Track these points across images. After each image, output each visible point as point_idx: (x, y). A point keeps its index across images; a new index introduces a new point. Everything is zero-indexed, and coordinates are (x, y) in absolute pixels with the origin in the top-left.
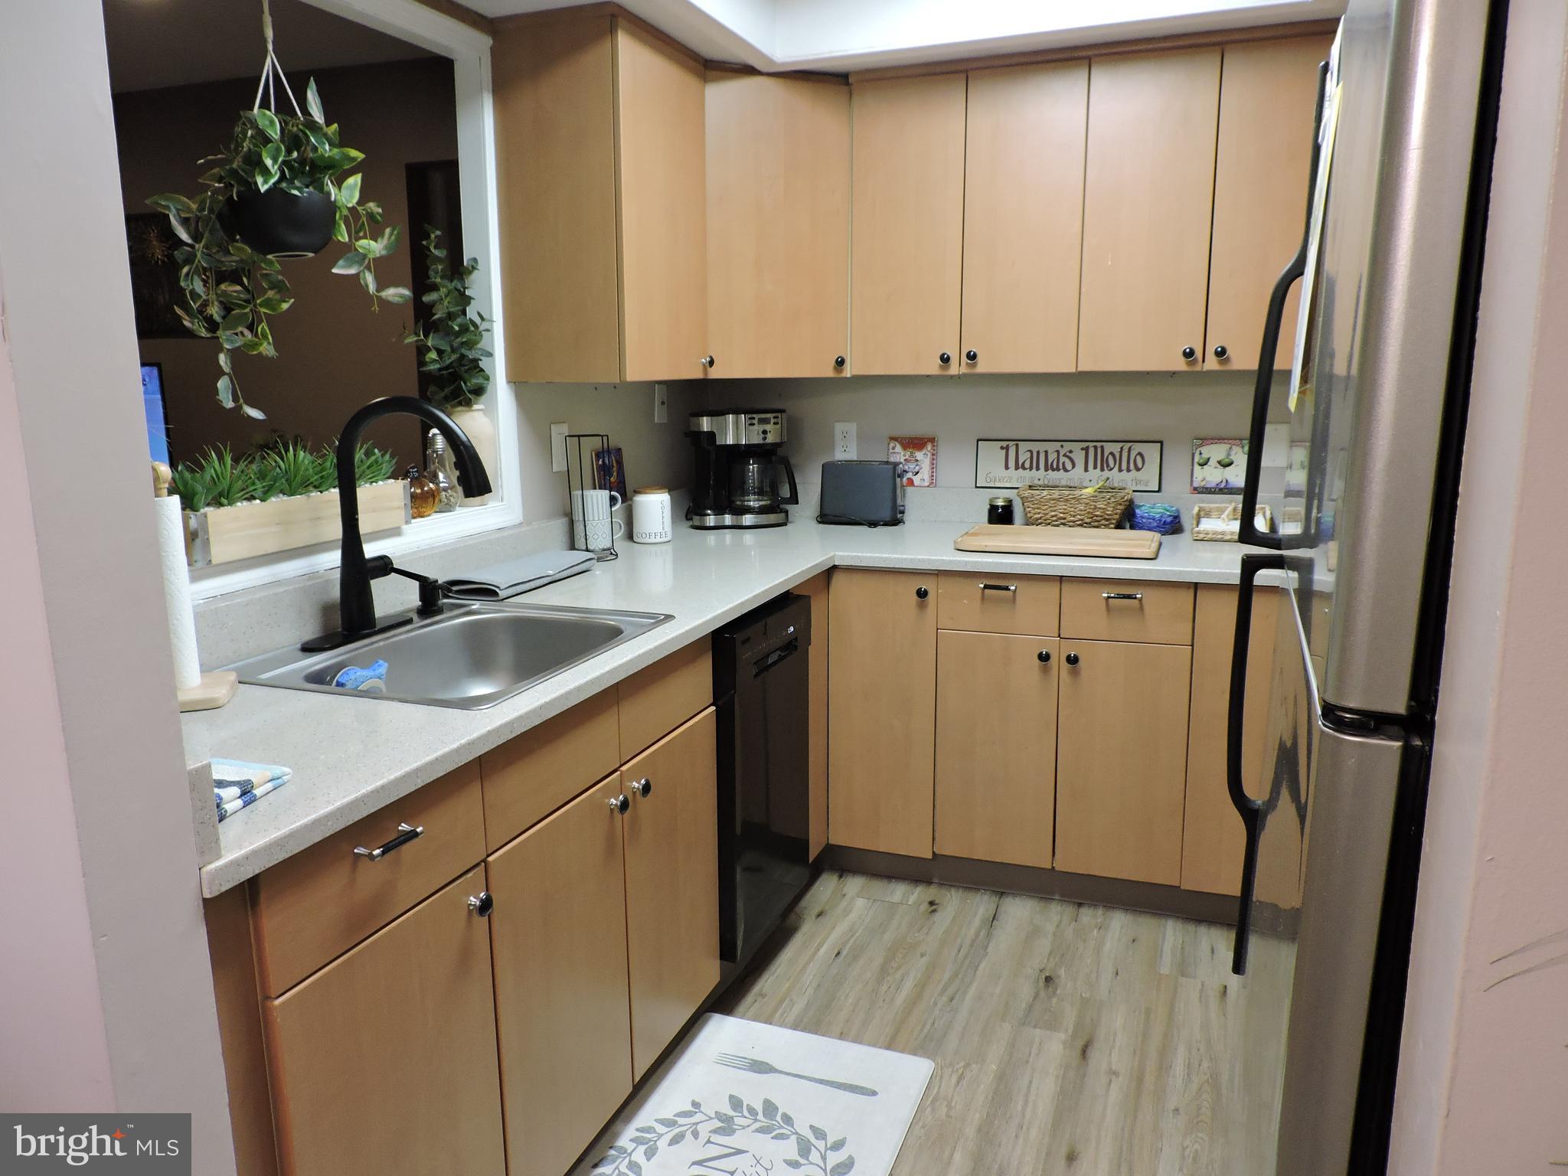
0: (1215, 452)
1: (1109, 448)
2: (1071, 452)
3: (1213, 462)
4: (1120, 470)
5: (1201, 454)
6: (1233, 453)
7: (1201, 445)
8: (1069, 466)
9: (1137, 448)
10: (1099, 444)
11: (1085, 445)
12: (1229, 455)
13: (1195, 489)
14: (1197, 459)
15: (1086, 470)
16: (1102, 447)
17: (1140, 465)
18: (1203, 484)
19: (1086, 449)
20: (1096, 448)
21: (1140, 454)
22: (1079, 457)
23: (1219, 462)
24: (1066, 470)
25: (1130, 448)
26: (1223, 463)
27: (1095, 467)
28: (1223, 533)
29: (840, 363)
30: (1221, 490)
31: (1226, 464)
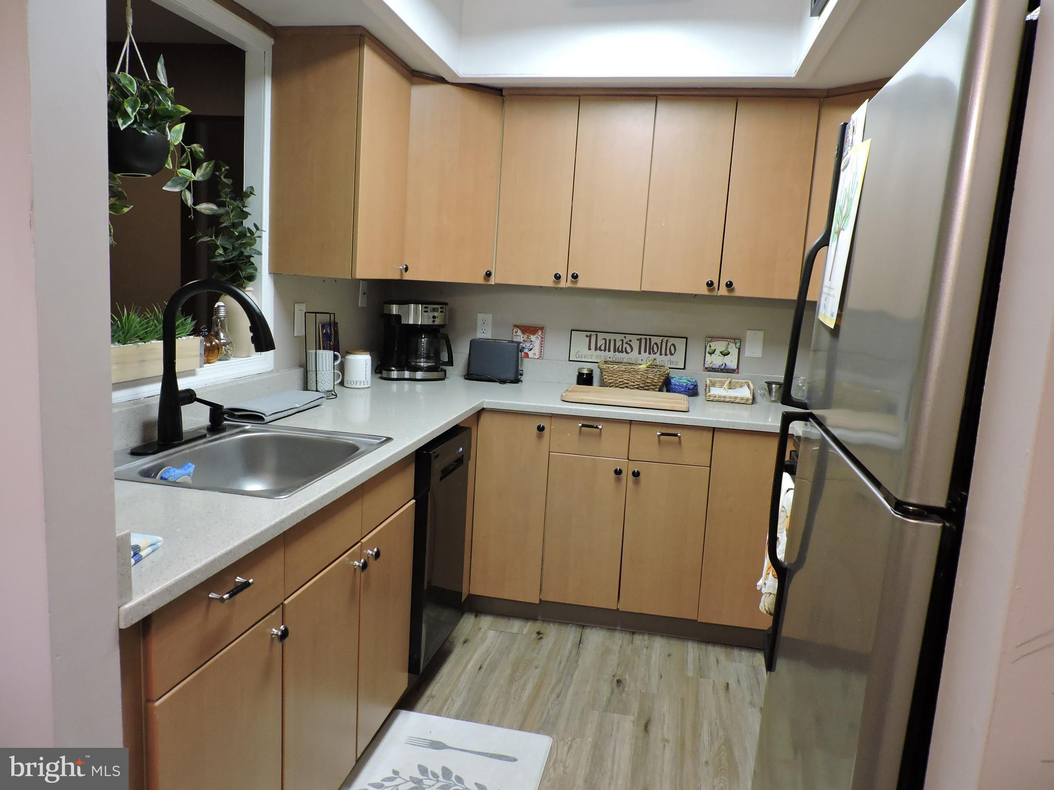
0: (719, 346)
1: (654, 340)
2: (630, 341)
3: (717, 352)
4: (661, 354)
5: (710, 347)
6: (730, 347)
7: (711, 341)
8: (629, 350)
9: (671, 341)
10: (648, 337)
11: (639, 337)
12: (727, 348)
13: (706, 368)
14: (707, 350)
15: (640, 353)
16: (650, 339)
17: (673, 351)
18: (711, 365)
19: (640, 340)
20: (646, 339)
21: (673, 345)
22: (635, 345)
23: (721, 353)
24: (627, 353)
25: (667, 341)
26: (723, 353)
27: (645, 352)
28: (725, 397)
29: (488, 275)
30: (722, 370)
31: (725, 354)
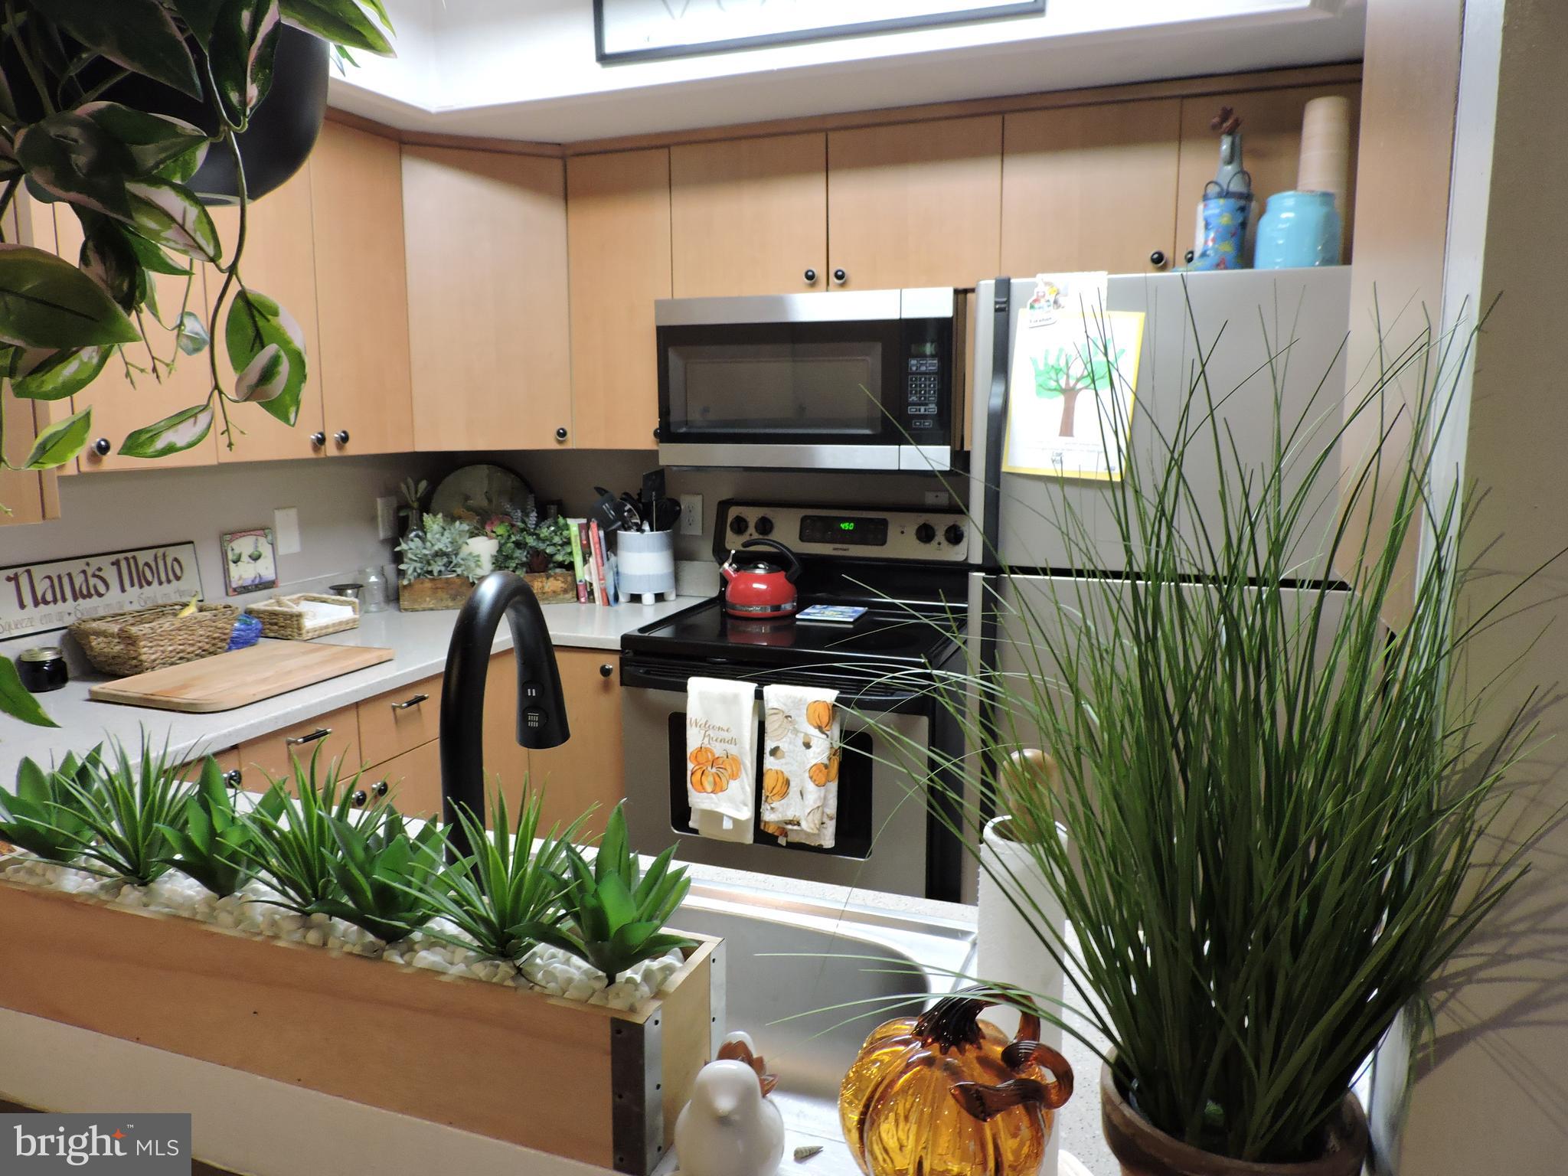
0: (244, 546)
1: (143, 557)
2: (100, 569)
3: (245, 558)
4: (161, 583)
5: (233, 550)
6: (259, 545)
7: (231, 541)
8: (102, 589)
9: (172, 553)
10: (130, 555)
11: (114, 558)
12: (256, 547)
13: (235, 590)
14: (230, 556)
15: (123, 590)
16: (134, 558)
17: (178, 573)
18: (240, 583)
19: (117, 563)
20: (127, 559)
21: (176, 560)
22: (110, 573)
23: (250, 556)
24: (100, 595)
25: (164, 556)
26: (254, 556)
27: (132, 585)
30: (256, 586)
31: (256, 558)
